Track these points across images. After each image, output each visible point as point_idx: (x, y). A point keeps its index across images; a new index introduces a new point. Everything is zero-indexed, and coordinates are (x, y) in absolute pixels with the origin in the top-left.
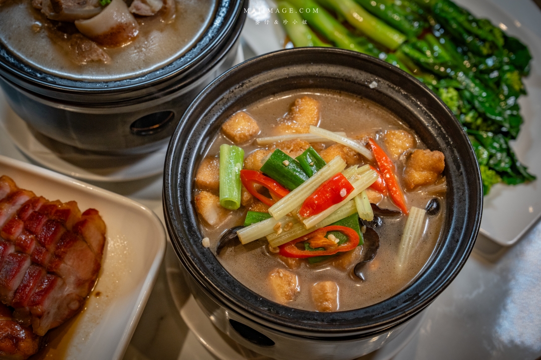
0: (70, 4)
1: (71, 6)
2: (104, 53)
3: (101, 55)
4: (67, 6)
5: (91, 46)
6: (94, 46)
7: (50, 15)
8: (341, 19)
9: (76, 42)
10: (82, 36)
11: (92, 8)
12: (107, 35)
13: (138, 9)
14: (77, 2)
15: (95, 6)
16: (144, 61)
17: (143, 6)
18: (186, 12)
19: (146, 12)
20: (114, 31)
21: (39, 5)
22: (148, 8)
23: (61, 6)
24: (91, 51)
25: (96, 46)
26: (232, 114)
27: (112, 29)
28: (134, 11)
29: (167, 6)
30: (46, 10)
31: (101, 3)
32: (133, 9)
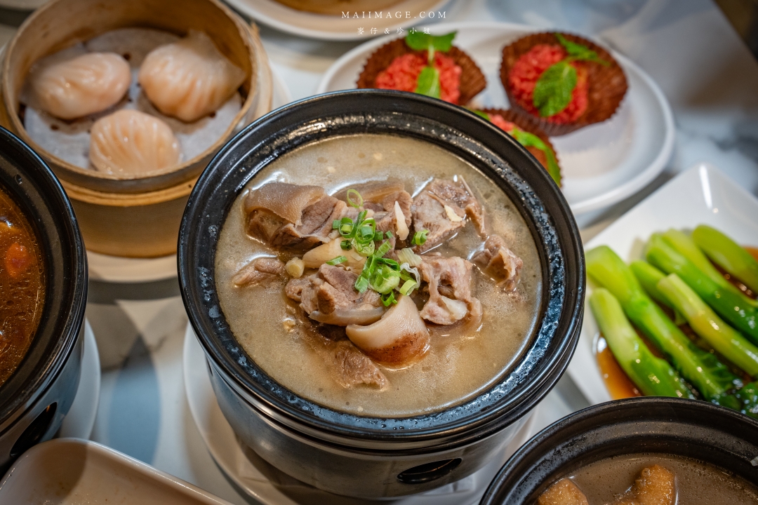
0: (345, 304)
1: (345, 307)
2: (381, 375)
3: (376, 377)
4: (340, 306)
5: (363, 361)
6: (368, 363)
7: (314, 314)
8: (679, 321)
9: (343, 354)
10: (351, 346)
11: (371, 308)
12: (388, 349)
13: (433, 315)
14: (352, 300)
15: (375, 306)
16: (435, 390)
17: (439, 310)
18: (495, 322)
19: (443, 319)
20: (399, 344)
21: (295, 295)
22: (446, 314)
23: (333, 306)
24: (364, 369)
25: (370, 363)
26: (553, 483)
27: (397, 341)
28: (427, 317)
29: (472, 314)
30: (307, 305)
31: (384, 302)
32: (426, 314)
